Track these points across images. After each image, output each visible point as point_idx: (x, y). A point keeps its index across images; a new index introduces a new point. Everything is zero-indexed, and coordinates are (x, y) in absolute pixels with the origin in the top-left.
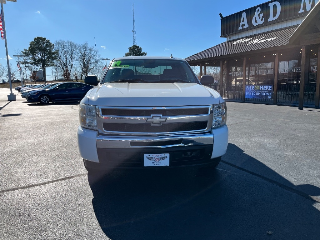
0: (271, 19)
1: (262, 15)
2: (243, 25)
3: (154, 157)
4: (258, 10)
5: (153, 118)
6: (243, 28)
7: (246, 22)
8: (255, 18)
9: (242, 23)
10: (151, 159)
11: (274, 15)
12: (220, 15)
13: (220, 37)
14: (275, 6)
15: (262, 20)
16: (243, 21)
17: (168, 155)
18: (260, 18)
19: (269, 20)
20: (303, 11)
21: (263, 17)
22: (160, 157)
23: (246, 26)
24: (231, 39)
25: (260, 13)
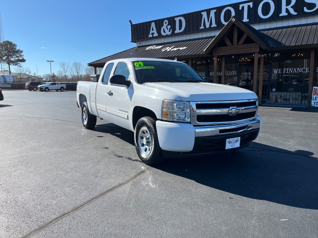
0: (177, 31)
1: (169, 27)
2: (153, 34)
3: (232, 141)
4: (166, 22)
5: (231, 110)
6: (153, 36)
7: (155, 31)
8: (164, 29)
9: (151, 32)
10: (230, 142)
11: (180, 28)
12: (130, 21)
13: (131, 42)
14: (180, 21)
15: (169, 31)
16: (153, 30)
17: (239, 138)
18: (167, 29)
19: (176, 32)
20: (203, 28)
21: (170, 29)
22: (235, 140)
23: (156, 35)
24: (141, 45)
25: (168, 25)
